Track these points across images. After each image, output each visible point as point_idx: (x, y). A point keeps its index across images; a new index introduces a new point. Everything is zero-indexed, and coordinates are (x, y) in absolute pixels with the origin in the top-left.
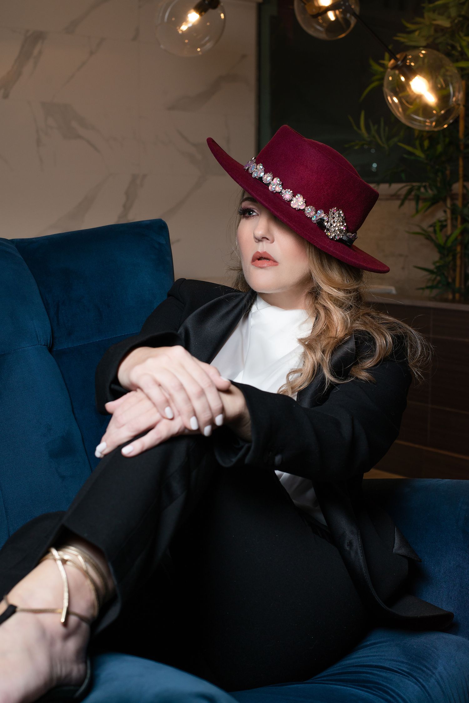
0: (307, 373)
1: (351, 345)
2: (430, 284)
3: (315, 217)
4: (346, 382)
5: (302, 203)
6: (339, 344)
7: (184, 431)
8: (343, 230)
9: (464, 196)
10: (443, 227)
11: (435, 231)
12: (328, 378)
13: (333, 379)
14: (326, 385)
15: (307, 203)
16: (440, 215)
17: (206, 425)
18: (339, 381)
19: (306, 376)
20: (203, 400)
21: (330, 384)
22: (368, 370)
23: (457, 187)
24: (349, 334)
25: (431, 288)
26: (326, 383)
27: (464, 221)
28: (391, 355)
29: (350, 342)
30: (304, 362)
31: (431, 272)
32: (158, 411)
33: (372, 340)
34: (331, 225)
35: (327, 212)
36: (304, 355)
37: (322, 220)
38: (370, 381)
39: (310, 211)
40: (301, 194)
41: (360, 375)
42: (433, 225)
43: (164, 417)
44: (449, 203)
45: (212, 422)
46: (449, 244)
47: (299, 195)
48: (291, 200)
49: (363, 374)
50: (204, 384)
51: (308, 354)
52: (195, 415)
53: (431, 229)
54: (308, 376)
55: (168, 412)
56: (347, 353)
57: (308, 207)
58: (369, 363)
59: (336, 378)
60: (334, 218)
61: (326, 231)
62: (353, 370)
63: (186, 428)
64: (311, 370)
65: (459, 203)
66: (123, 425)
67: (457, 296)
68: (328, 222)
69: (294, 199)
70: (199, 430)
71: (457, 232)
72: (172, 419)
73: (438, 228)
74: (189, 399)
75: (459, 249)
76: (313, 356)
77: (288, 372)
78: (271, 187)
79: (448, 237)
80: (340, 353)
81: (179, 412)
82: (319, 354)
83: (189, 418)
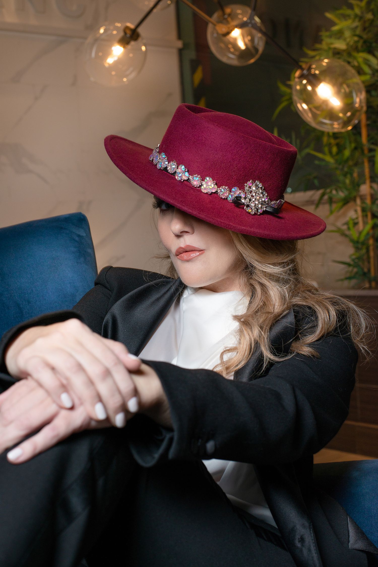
0: (243, 351)
1: (291, 319)
2: (348, 275)
3: (230, 196)
4: (286, 358)
5: (213, 185)
6: (277, 319)
7: (89, 424)
8: (265, 202)
9: (372, 196)
10: (356, 224)
11: (349, 229)
12: (266, 356)
13: (272, 357)
14: (265, 363)
15: (218, 185)
16: (352, 214)
17: (117, 412)
18: (279, 359)
19: (242, 355)
20: (109, 381)
21: (269, 362)
22: (310, 345)
23: (365, 189)
24: (288, 308)
25: (349, 278)
26: (265, 361)
27: (374, 216)
28: (336, 329)
29: (289, 316)
30: (240, 339)
31: (349, 265)
32: (54, 401)
33: (313, 313)
34: (250, 200)
35: (242, 188)
36: (241, 332)
37: (238, 198)
38: (313, 356)
39: (223, 192)
40: (209, 176)
41: (302, 350)
42: (347, 223)
43: (62, 407)
44: (358, 201)
45: (124, 408)
46: (362, 238)
47: (208, 178)
48: (202, 185)
49: (305, 349)
50: (109, 362)
51: (244, 330)
52: (100, 399)
53: (345, 227)
54: (245, 354)
55: (66, 400)
56: (286, 328)
57: (221, 188)
58: (311, 338)
59: (276, 355)
60: (251, 192)
61: (246, 208)
62: (294, 346)
63: (91, 419)
64: (248, 348)
65: (368, 201)
66: (11, 422)
67: (373, 284)
68: (245, 198)
69: (204, 183)
70: (108, 419)
71: (368, 227)
72: (72, 408)
73: (351, 225)
74: (91, 382)
75: (371, 242)
76: (250, 333)
77: (222, 351)
78: (178, 176)
79: (360, 233)
80: (278, 329)
81: (80, 399)
82: (256, 331)
83: (93, 405)
